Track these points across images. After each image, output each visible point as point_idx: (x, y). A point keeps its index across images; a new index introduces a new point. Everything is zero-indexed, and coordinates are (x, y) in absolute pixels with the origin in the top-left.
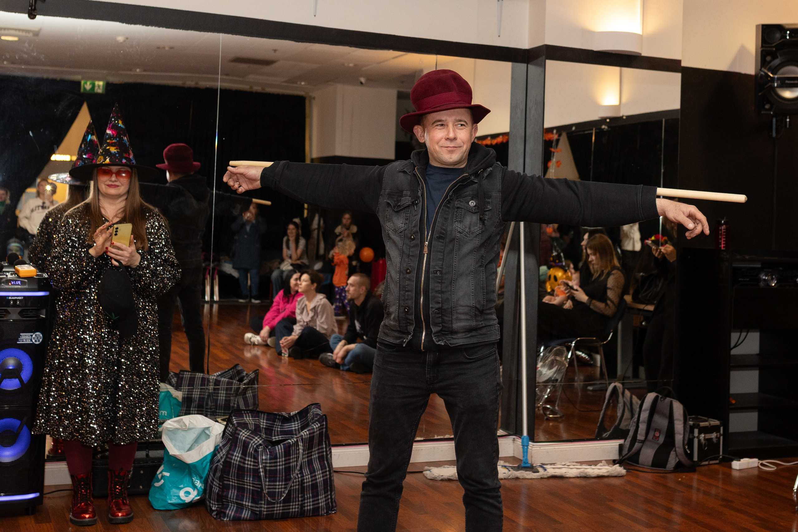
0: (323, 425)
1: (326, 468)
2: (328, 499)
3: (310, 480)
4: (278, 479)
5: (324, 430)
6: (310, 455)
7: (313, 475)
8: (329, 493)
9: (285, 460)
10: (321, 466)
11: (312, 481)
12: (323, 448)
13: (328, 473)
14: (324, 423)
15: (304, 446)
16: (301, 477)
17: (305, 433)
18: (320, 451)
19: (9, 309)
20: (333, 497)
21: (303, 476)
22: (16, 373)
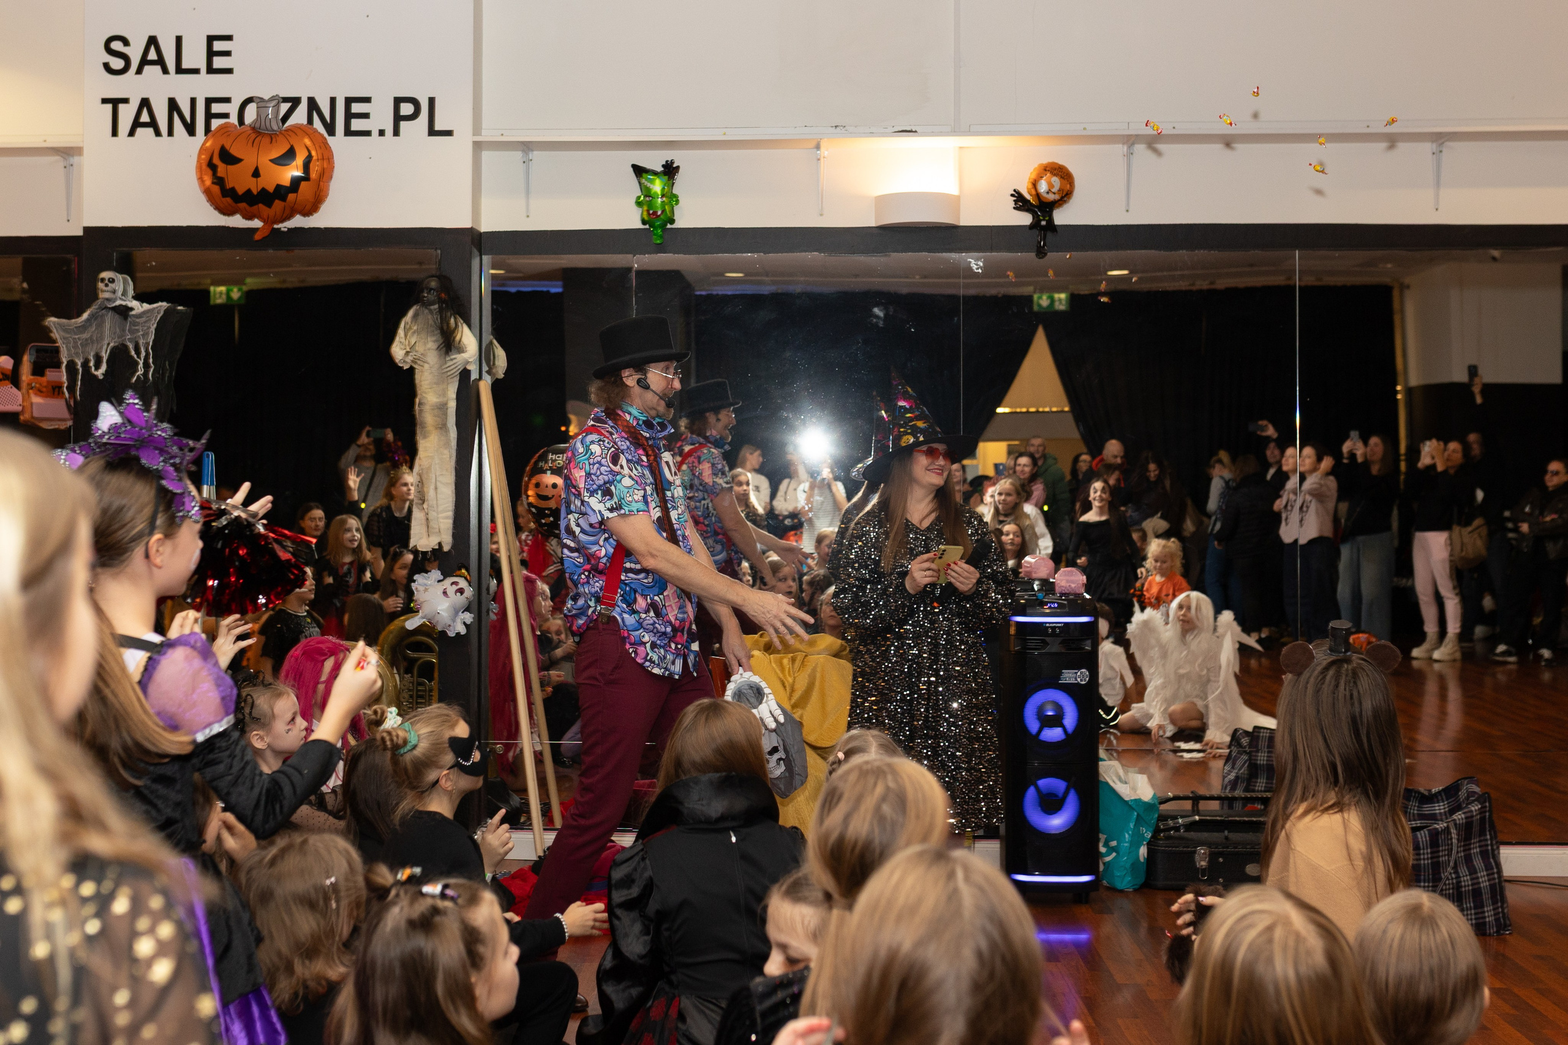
0: (1486, 807)
1: (1493, 869)
2: (1499, 913)
3: (1470, 883)
4: (1422, 877)
5: (1487, 814)
6: (1467, 848)
7: (1474, 876)
8: (1499, 904)
9: (1431, 853)
10: (1485, 866)
11: (1472, 885)
12: (1487, 840)
13: (1496, 876)
14: (1487, 804)
15: (1458, 835)
16: (1456, 878)
17: (1459, 816)
18: (1483, 843)
19: (1048, 639)
20: (1506, 911)
21: (1458, 877)
22: (1056, 721)
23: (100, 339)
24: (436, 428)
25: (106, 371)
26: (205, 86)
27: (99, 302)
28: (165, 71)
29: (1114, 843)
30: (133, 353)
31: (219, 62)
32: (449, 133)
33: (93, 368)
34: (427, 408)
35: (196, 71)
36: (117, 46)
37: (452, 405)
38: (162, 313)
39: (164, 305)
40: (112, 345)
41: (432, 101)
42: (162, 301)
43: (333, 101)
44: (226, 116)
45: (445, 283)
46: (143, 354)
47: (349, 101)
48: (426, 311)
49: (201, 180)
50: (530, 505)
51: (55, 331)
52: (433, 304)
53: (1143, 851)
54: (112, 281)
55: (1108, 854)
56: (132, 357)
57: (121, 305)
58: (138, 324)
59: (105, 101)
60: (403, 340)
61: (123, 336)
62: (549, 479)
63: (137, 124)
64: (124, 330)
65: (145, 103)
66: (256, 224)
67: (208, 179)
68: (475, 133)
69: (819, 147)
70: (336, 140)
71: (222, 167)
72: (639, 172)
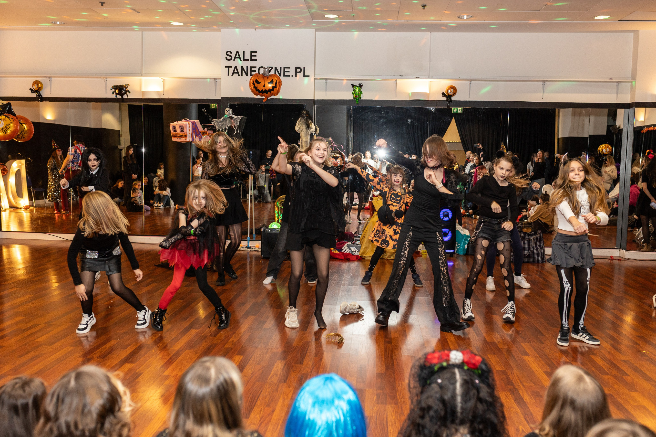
1: (542, 249)
2: (542, 258)
6: (536, 244)
7: (537, 250)
8: (543, 256)
9: (528, 245)
10: (540, 248)
11: (537, 252)
15: (534, 241)
17: (535, 237)
18: (540, 243)
21: (534, 250)
22: (447, 216)
23: (226, 124)
24: (305, 147)
26: (250, 64)
27: (225, 115)
28: (241, 60)
29: (459, 244)
30: (234, 128)
31: (253, 58)
32: (309, 76)
34: (303, 142)
35: (248, 60)
36: (229, 53)
37: (309, 141)
38: (241, 118)
39: (241, 116)
40: (229, 126)
41: (304, 68)
43: (281, 68)
44: (255, 71)
45: (308, 113)
46: (236, 128)
47: (285, 68)
48: (303, 119)
49: (250, 87)
51: (214, 122)
52: (305, 118)
53: (466, 246)
54: (229, 110)
55: (458, 247)
57: (231, 116)
58: (235, 121)
59: (226, 67)
60: (298, 126)
61: (231, 124)
63: (234, 73)
64: (231, 122)
65: (236, 67)
66: (263, 97)
67: (253, 87)
68: (315, 76)
69: (396, 81)
70: (282, 78)
71: (256, 84)
72: (353, 86)
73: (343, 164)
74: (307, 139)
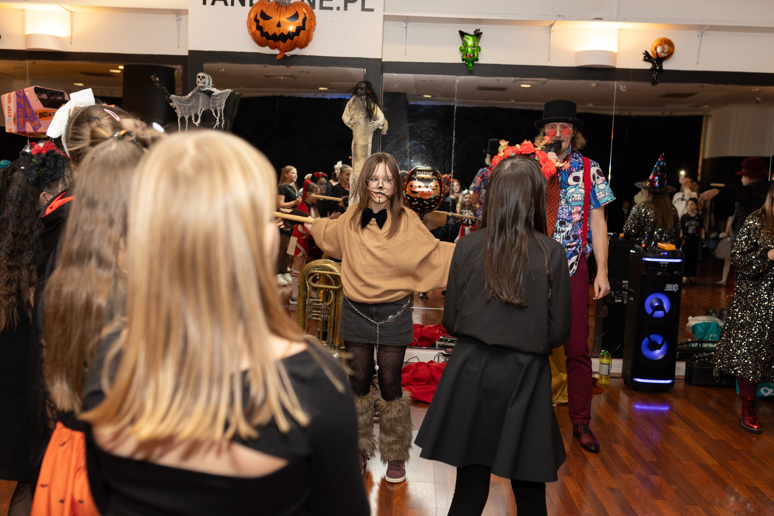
19: (660, 269)
22: (661, 308)
23: (197, 107)
24: (363, 157)
25: (200, 122)
27: (197, 88)
30: (214, 114)
32: (372, 10)
33: (194, 121)
34: (358, 147)
37: (370, 146)
38: (228, 95)
39: (229, 91)
40: (203, 110)
42: (228, 89)
45: (369, 86)
46: (219, 115)
48: (359, 99)
49: (249, 27)
50: (407, 195)
51: (174, 101)
52: (363, 95)
54: (204, 77)
56: (214, 116)
57: (208, 90)
60: (348, 113)
61: (208, 106)
62: (416, 183)
64: (209, 103)
66: (276, 52)
67: (254, 28)
68: (384, 11)
69: (551, 26)
70: (317, 11)
71: (262, 22)
72: (462, 34)
73: (441, 194)
74: (367, 140)
